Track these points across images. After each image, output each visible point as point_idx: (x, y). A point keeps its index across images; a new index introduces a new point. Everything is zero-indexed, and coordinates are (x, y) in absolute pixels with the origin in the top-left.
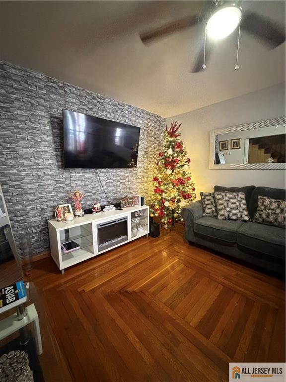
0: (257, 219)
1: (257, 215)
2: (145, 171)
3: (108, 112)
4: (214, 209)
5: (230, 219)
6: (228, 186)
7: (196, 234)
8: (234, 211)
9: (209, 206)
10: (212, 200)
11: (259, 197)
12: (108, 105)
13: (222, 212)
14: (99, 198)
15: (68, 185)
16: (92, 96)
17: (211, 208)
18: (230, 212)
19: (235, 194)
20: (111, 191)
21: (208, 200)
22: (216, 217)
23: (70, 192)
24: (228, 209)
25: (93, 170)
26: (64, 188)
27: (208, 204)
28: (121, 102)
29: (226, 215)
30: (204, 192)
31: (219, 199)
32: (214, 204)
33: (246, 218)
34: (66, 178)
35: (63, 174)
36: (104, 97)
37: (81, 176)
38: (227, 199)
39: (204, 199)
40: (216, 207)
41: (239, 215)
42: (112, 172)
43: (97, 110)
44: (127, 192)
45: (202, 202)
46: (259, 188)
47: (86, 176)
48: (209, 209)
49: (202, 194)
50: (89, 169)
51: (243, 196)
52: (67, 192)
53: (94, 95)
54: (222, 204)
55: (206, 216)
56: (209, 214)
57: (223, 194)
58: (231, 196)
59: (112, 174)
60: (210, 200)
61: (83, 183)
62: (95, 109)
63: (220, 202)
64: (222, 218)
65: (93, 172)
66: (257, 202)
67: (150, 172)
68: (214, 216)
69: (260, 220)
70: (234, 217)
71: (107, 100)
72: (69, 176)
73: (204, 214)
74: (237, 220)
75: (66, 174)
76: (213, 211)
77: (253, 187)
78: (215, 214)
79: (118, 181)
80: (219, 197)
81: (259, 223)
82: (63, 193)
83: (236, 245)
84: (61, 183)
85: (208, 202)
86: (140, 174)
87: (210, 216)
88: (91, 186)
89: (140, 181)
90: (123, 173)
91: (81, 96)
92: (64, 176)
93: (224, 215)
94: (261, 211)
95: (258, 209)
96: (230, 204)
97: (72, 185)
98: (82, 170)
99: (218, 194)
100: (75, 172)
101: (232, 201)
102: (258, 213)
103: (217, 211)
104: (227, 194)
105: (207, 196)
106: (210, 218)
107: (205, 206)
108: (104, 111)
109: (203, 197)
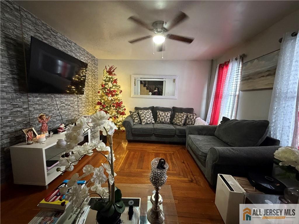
0: (157, 122)
1: (158, 120)
2: (87, 97)
3: (60, 45)
4: (139, 120)
5: (147, 124)
6: (142, 107)
7: (133, 135)
8: (149, 119)
9: (136, 118)
10: (137, 115)
11: (158, 111)
12: (59, 39)
13: (144, 121)
14: (55, 120)
15: (25, 109)
16: (46, 27)
17: (137, 119)
18: (147, 120)
19: (148, 111)
20: (64, 114)
21: (135, 115)
22: (141, 123)
23: (28, 116)
24: (146, 119)
25: (49, 95)
26: (21, 112)
27: (136, 117)
28: (69, 39)
29: (146, 122)
30: (132, 111)
31: (142, 114)
32: (139, 117)
33: (154, 122)
34: (24, 102)
35: (20, 98)
36: (57, 31)
37: (38, 100)
38: (145, 113)
39: (133, 114)
40: (140, 118)
41: (151, 121)
42: (64, 97)
43: (51, 42)
44: (76, 114)
45: (131, 116)
46: (156, 107)
47: (44, 100)
48: (136, 120)
49: (131, 112)
50: (46, 94)
51: (151, 111)
52: (25, 116)
53: (49, 27)
54: (143, 116)
55: (136, 124)
56: (137, 122)
57: (143, 111)
58: (146, 112)
59: (65, 99)
60: (136, 115)
61: (40, 107)
62: (49, 40)
63: (142, 115)
64: (144, 123)
65: (49, 97)
66: (157, 114)
67: (90, 98)
68: (140, 123)
69: (159, 122)
70: (149, 122)
71: (59, 35)
72: (26, 100)
73: (134, 123)
74: (150, 123)
75: (24, 99)
76: (139, 121)
77: (153, 107)
78: (141, 122)
79: (69, 105)
80: (141, 113)
81: (159, 123)
82: (21, 117)
83: (153, 135)
84: (19, 107)
85: (135, 116)
86: (84, 99)
87: (137, 124)
88: (48, 110)
89: (84, 105)
90: (72, 99)
91: (36, 24)
92: (21, 100)
93: (145, 122)
94: (159, 117)
95: (158, 117)
96: (147, 116)
97: (30, 109)
98: (39, 95)
99: (140, 111)
100: (33, 96)
101: (147, 114)
102: (158, 119)
103: (141, 120)
104: (144, 111)
105: (134, 113)
106: (137, 125)
107: (133, 118)
108: (57, 43)
109: (132, 114)
